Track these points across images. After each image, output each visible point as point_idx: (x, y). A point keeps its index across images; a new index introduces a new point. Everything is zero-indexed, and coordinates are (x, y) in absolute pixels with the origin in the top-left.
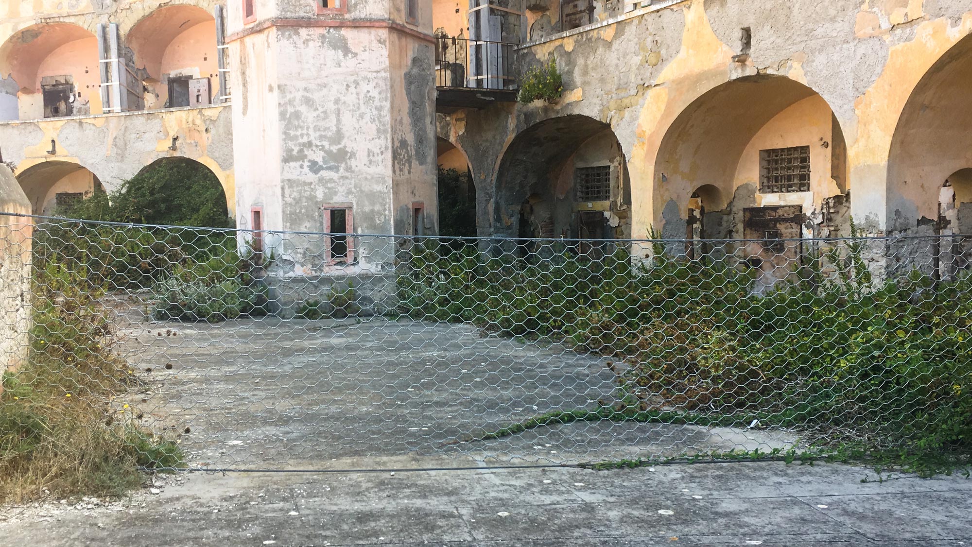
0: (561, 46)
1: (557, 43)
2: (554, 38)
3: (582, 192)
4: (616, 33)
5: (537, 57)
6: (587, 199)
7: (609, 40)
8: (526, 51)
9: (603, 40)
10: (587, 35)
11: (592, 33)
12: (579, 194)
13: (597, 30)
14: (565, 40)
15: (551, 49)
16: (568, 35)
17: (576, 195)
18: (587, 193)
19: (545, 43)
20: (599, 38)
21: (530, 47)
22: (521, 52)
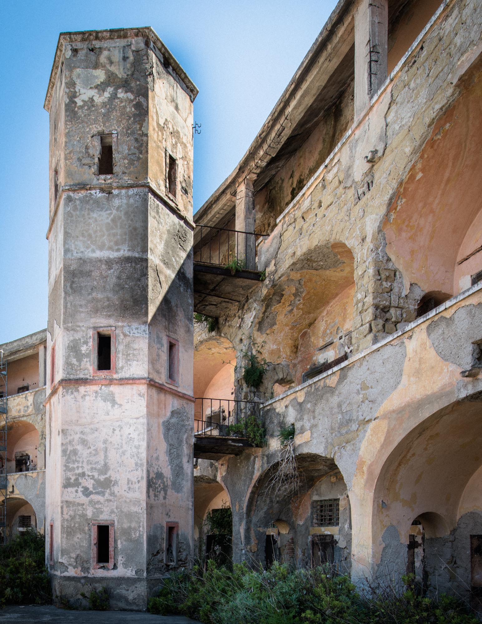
0: (295, 399)
1: (292, 397)
2: (289, 394)
3: (317, 519)
4: (340, 379)
5: (277, 411)
6: (321, 525)
7: (333, 386)
8: (268, 408)
9: (329, 387)
10: (315, 386)
11: (319, 383)
12: (315, 521)
13: (323, 380)
14: (298, 394)
15: (287, 403)
16: (300, 388)
17: (312, 522)
18: (322, 520)
19: (282, 399)
20: (325, 386)
21: (271, 404)
22: (266, 409)
